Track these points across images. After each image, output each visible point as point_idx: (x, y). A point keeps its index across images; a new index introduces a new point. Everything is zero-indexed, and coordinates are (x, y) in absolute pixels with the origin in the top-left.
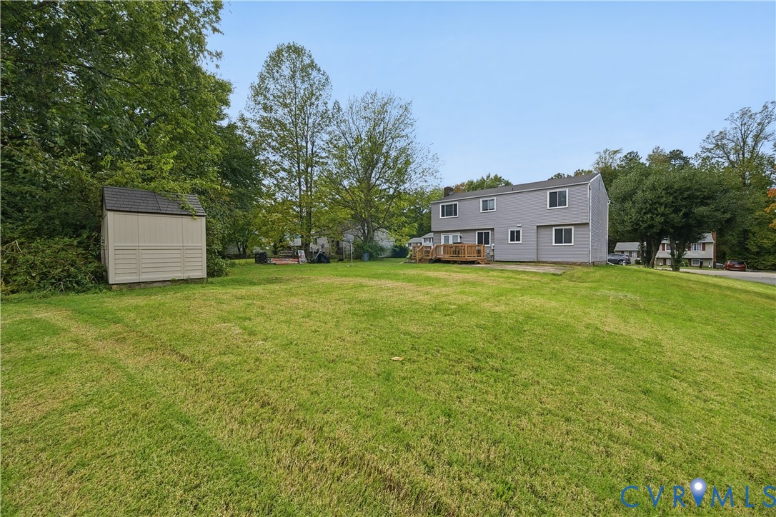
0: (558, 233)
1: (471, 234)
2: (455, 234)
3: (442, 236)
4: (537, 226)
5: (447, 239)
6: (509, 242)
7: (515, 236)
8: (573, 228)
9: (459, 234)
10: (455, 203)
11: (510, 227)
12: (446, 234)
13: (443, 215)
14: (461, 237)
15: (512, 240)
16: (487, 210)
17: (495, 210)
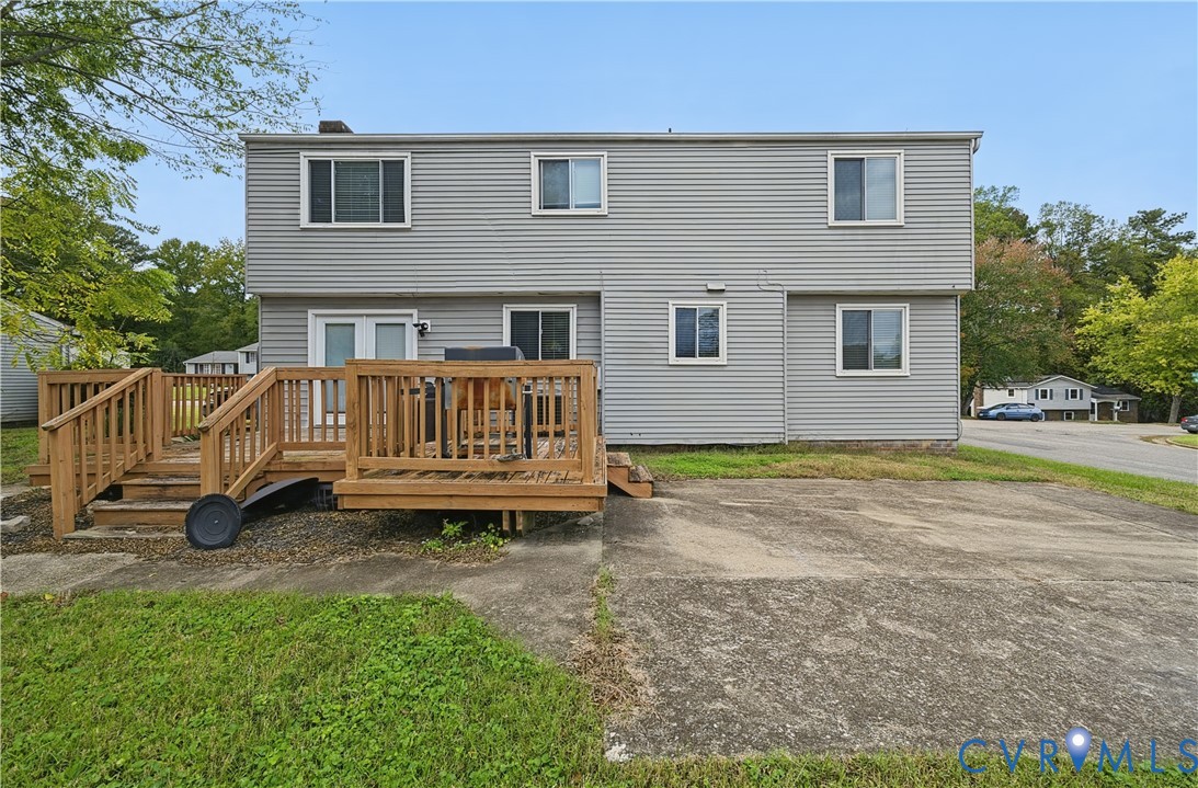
0: (856, 327)
1: (482, 316)
2: (390, 315)
3: (316, 324)
4: (792, 297)
5: (340, 338)
6: (673, 360)
7: (696, 337)
9: (412, 316)
10: (392, 155)
11: (673, 292)
12: (340, 315)
13: (319, 212)
14: (422, 331)
15: (685, 350)
16: (567, 207)
17: (604, 210)
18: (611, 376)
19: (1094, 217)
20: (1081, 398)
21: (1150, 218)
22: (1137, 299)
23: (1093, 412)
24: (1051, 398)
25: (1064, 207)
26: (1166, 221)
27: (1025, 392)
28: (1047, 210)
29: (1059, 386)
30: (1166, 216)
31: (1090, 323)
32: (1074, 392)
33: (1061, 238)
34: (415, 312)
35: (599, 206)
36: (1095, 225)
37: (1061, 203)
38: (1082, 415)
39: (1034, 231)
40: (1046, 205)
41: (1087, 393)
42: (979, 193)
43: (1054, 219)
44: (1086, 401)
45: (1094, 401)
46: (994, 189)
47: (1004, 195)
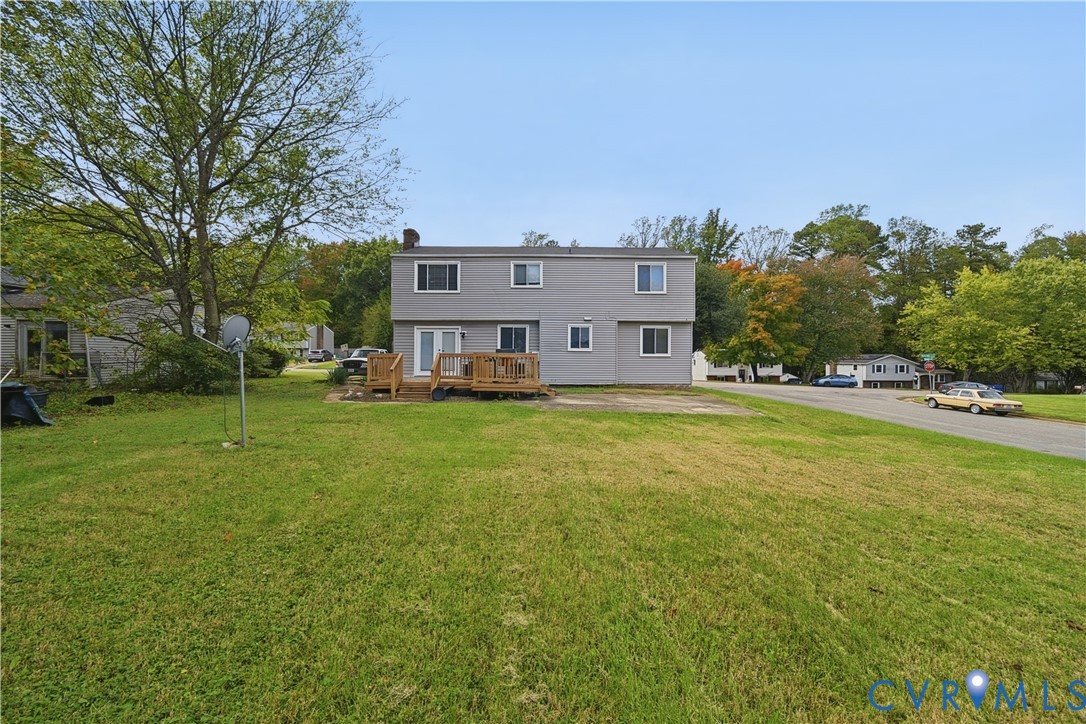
0: (649, 335)
1: (488, 329)
2: (449, 329)
3: (417, 332)
4: (619, 322)
5: (427, 342)
6: (570, 349)
7: (579, 339)
8: (669, 328)
9: (459, 329)
10: (453, 262)
11: (570, 321)
12: (428, 329)
13: (422, 286)
14: (463, 335)
15: (575, 344)
16: (525, 284)
17: (541, 286)
18: (543, 355)
19: (930, 229)
20: (907, 372)
21: (974, 230)
22: (938, 298)
23: (916, 382)
24: (884, 372)
25: (906, 221)
26: (985, 234)
27: (865, 367)
28: (893, 223)
29: (890, 362)
30: (986, 229)
31: (907, 315)
32: (902, 367)
33: (905, 246)
34: (460, 327)
35: (539, 283)
36: (932, 235)
37: (903, 218)
38: (908, 385)
39: (886, 238)
40: (892, 219)
41: (912, 368)
42: (841, 209)
43: (900, 228)
44: (913, 374)
45: (917, 374)
46: (851, 206)
47: (859, 211)
